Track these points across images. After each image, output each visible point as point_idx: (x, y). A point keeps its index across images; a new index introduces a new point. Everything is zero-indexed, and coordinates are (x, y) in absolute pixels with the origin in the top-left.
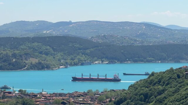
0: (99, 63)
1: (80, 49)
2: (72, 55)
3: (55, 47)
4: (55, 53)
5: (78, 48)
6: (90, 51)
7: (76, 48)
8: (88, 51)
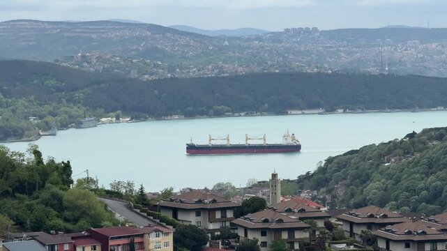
0: (111, 122)
1: (59, 90)
2: (48, 104)
3: (6, 88)
4: (10, 100)
5: (54, 88)
6: (84, 93)
7: (51, 87)
8: (79, 95)
